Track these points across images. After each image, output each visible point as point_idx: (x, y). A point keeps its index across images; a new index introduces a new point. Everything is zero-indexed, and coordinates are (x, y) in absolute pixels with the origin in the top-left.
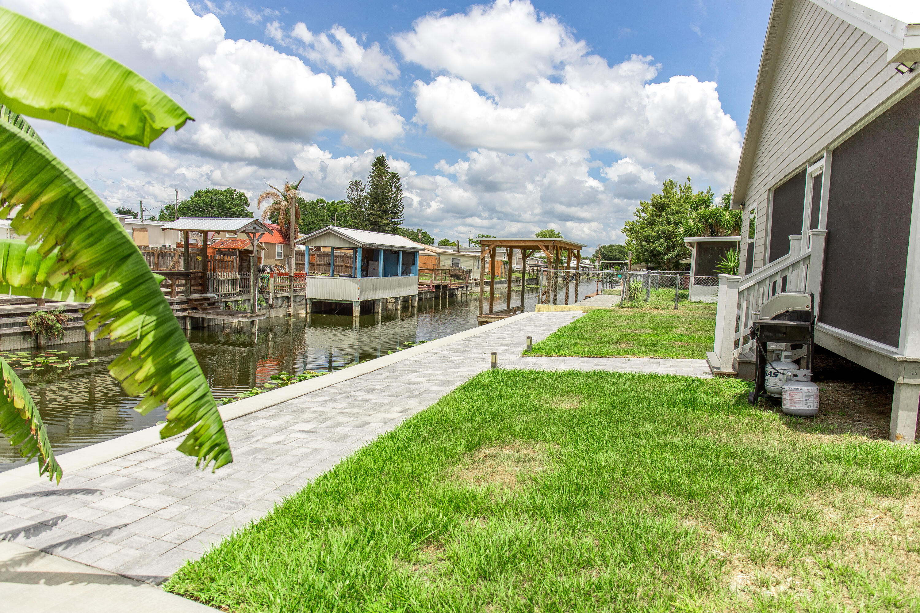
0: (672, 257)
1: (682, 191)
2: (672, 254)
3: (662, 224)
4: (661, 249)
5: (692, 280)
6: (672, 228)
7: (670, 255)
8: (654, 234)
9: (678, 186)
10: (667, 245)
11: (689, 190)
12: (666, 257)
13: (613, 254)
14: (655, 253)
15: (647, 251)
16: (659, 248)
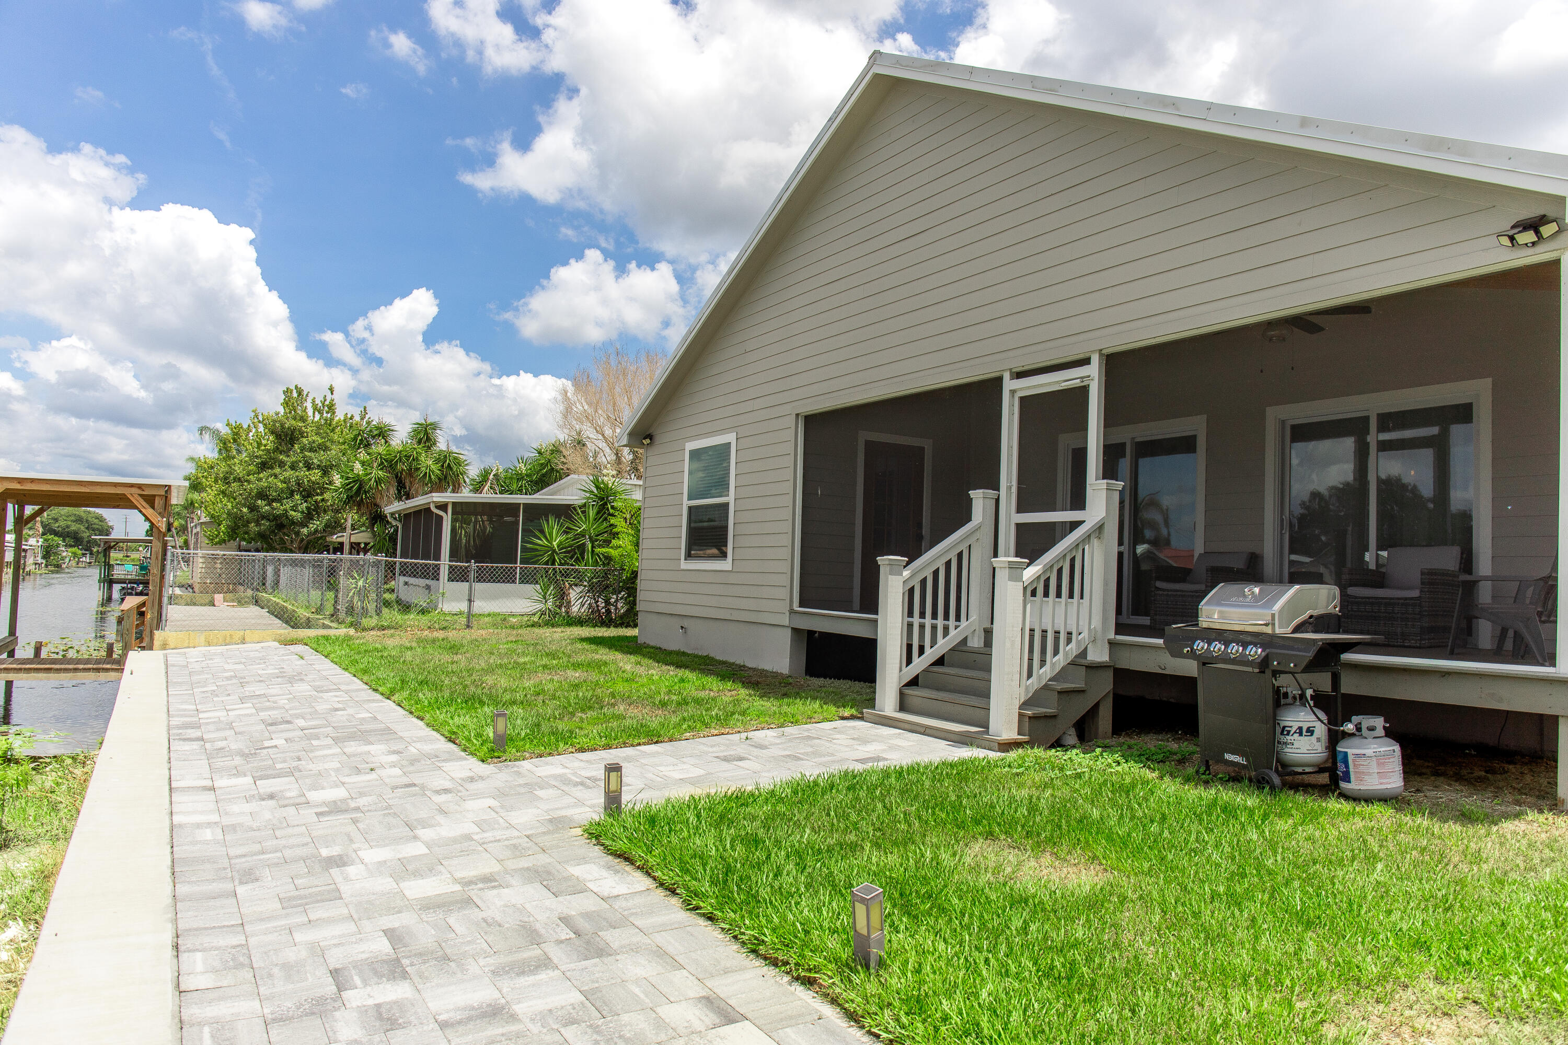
0: (316, 531)
1: (315, 408)
2: (316, 524)
3: (293, 467)
4: (296, 515)
5: (444, 573)
6: (315, 476)
7: (312, 527)
8: (280, 485)
9: (309, 400)
10: (308, 508)
11: (331, 408)
12: (305, 531)
13: (62, 523)
14: (285, 522)
15: (263, 517)
16: (293, 513)
